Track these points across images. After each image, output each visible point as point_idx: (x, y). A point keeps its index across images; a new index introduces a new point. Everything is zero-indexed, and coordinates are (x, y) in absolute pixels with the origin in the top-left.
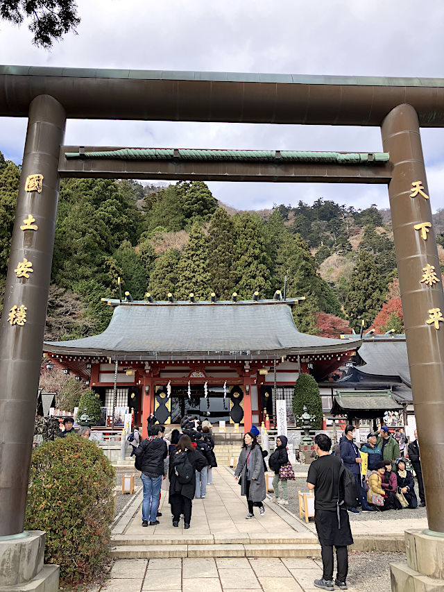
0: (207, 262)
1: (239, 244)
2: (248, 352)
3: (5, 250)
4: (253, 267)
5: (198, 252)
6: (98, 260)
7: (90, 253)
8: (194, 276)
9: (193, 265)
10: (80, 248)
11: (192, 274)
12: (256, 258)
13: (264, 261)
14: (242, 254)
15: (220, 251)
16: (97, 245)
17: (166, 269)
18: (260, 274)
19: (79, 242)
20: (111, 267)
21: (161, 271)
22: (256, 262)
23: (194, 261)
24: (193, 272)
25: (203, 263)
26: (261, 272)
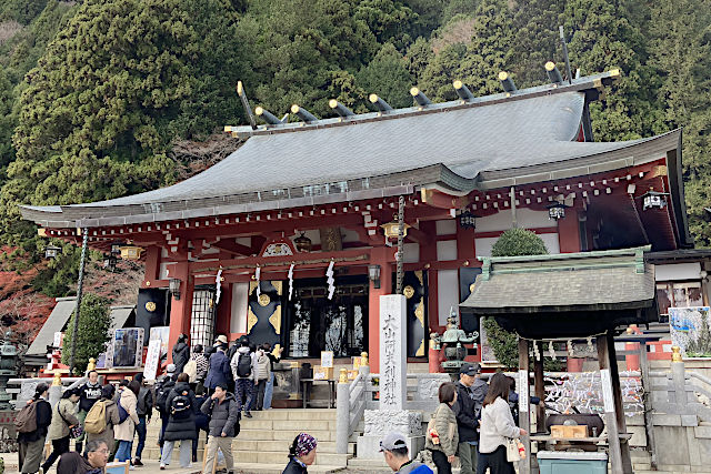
0: (510, 53)
1: (568, 10)
2: (343, 185)
3: (149, 77)
4: (596, 50)
5: (492, 38)
6: (321, 80)
7: (305, 68)
8: (484, 84)
9: (482, 63)
10: (285, 59)
11: (480, 81)
12: (605, 29)
13: (621, 35)
14: (577, 28)
15: (531, 29)
16: (318, 53)
17: (438, 79)
18: (614, 61)
19: (283, 51)
20: (343, 87)
21: (430, 84)
22: (603, 39)
23: (484, 56)
24: (481, 77)
25: (502, 56)
26: (615, 56)
